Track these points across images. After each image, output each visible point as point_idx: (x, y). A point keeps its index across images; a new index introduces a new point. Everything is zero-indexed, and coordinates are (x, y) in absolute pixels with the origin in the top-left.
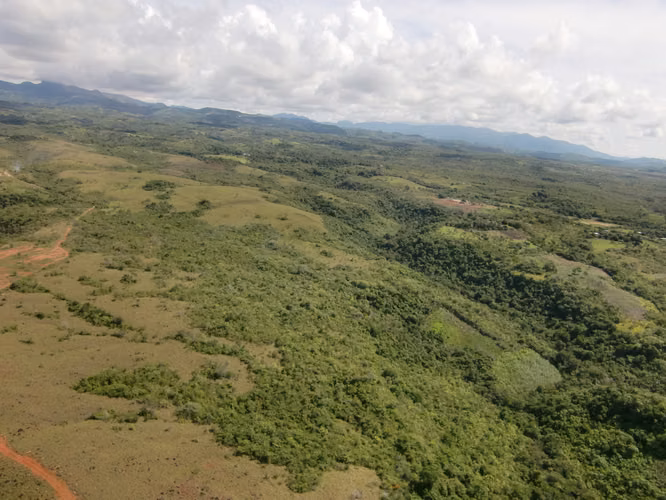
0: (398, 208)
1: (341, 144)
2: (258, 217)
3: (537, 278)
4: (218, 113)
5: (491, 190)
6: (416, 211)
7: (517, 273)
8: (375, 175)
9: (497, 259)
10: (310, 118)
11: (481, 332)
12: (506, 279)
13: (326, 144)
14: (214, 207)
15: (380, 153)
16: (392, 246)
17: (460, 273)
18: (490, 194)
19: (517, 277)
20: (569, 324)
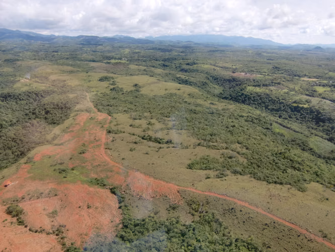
0: (215, 80)
1: (159, 49)
2: (166, 90)
3: (305, 106)
4: (87, 38)
5: (252, 67)
6: (225, 80)
7: (295, 105)
8: (195, 64)
9: (283, 99)
10: (131, 36)
11: (294, 131)
12: (290, 108)
13: (152, 49)
14: (143, 87)
15: (182, 52)
16: (228, 98)
17: (266, 107)
18: (253, 69)
19: (295, 107)
20: (327, 124)
